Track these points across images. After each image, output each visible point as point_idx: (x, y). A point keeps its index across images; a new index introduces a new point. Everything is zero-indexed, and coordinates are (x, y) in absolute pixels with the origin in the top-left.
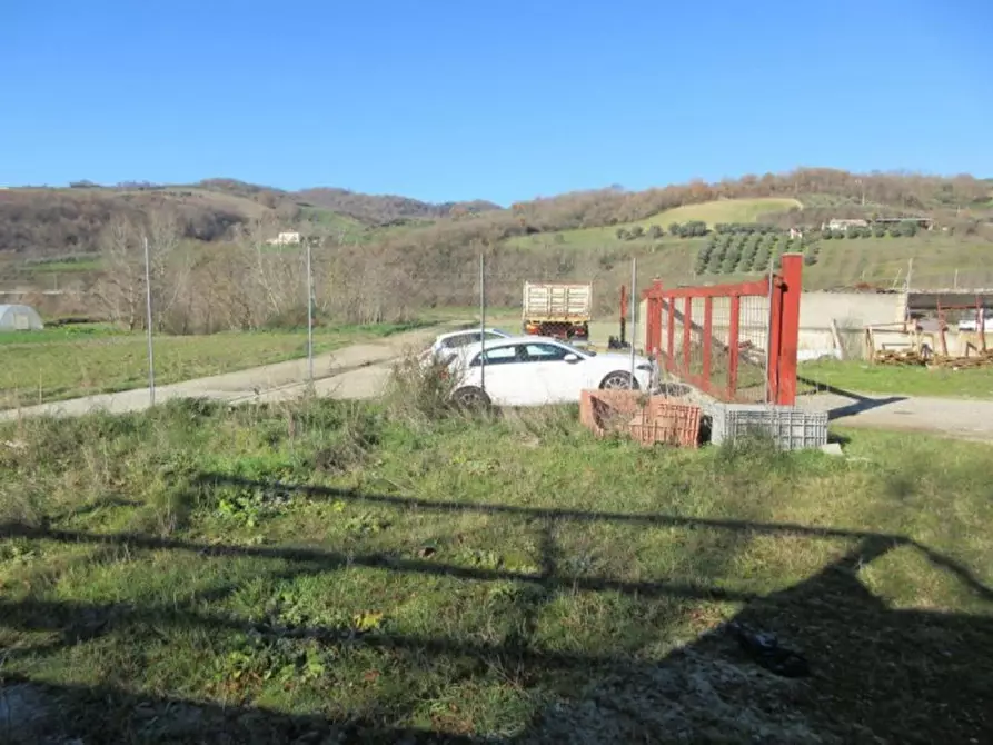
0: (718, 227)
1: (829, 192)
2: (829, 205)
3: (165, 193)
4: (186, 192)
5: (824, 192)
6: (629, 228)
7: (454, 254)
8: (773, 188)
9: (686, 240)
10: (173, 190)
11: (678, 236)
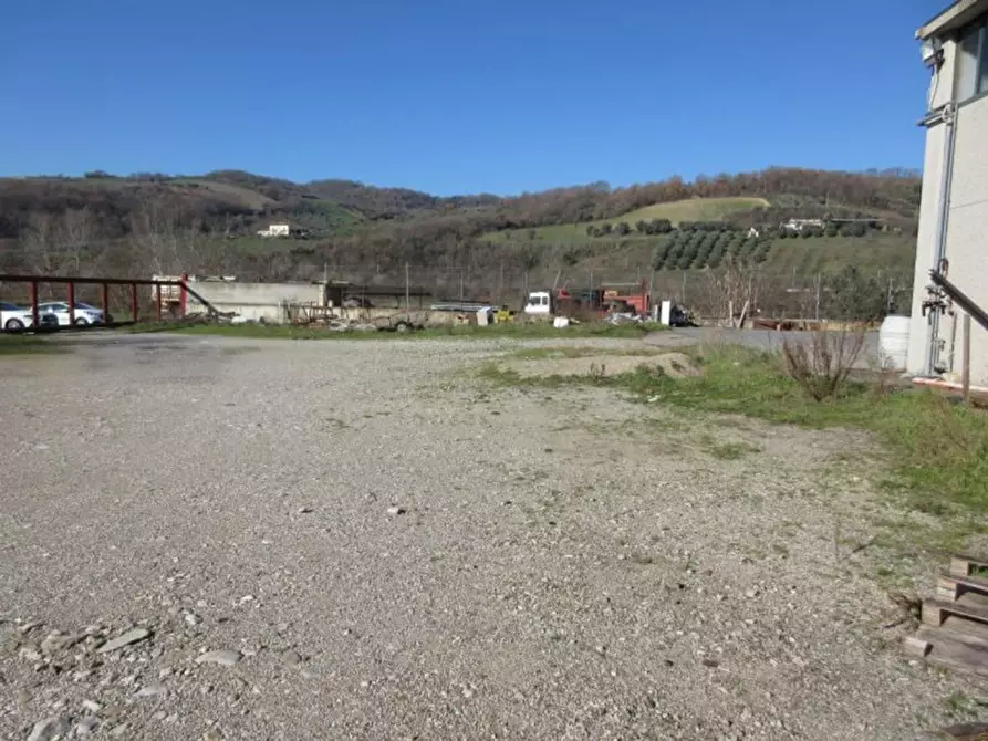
0: (682, 224)
1: (797, 192)
2: (794, 205)
3: (174, 185)
4: (193, 184)
5: (792, 192)
6: (599, 225)
7: (428, 248)
8: (744, 188)
9: (652, 237)
10: (180, 181)
11: (644, 233)
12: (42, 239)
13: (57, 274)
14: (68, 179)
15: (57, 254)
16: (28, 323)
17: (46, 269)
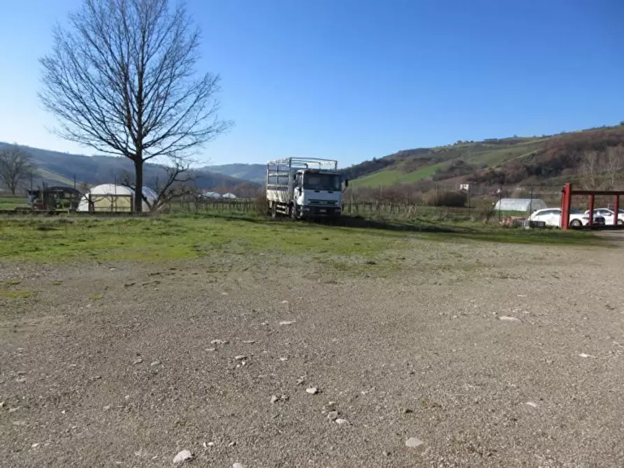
12: (591, 168)
13: (598, 189)
14: (609, 128)
15: (600, 176)
16: (585, 223)
17: (592, 186)
